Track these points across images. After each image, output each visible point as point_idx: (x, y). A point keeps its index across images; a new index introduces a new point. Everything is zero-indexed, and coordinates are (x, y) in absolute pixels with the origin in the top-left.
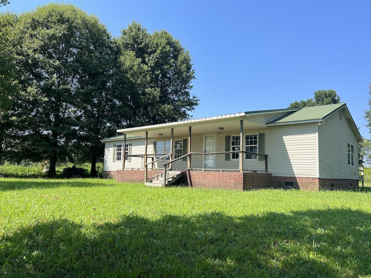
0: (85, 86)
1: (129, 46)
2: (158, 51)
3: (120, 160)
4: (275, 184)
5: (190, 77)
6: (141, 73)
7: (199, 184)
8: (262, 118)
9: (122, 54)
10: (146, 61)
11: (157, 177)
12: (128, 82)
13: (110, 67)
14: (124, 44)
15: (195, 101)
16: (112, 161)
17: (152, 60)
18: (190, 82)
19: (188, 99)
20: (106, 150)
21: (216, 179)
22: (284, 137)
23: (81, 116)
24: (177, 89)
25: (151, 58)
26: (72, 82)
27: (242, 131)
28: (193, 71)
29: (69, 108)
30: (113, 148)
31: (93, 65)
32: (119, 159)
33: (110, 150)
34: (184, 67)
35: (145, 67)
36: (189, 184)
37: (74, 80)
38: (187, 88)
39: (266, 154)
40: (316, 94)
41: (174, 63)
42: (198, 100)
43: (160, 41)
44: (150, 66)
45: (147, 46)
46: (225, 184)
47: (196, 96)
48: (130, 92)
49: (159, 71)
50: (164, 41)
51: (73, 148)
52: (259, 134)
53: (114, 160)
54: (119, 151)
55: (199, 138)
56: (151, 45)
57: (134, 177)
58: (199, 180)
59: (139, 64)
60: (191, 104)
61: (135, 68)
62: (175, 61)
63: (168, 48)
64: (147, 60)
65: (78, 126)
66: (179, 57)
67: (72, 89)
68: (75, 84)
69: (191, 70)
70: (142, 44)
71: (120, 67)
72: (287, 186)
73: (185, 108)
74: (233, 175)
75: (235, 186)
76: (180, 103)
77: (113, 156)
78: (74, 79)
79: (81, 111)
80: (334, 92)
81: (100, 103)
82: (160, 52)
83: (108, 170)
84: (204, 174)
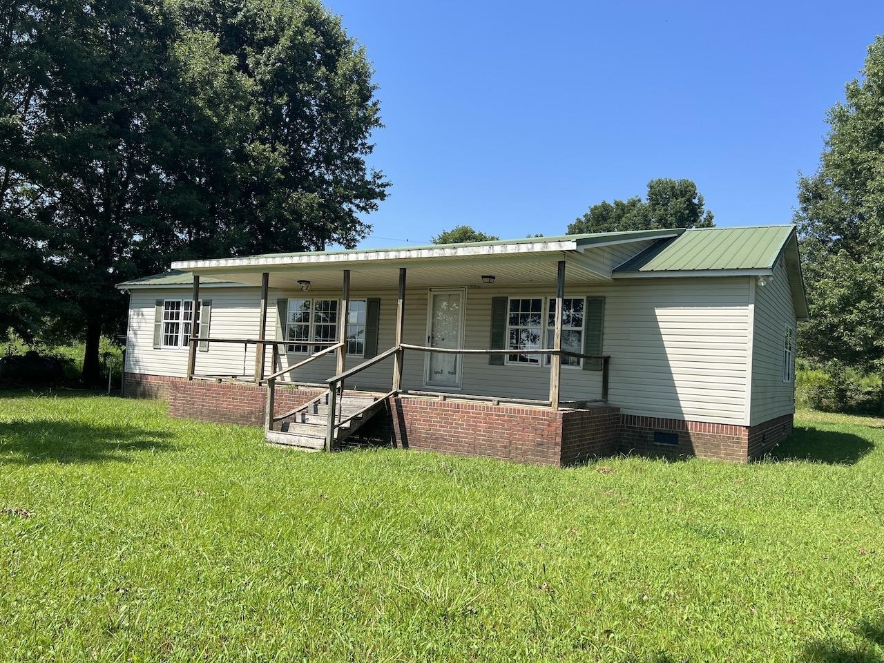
0: (65, 122)
1: (200, 18)
2: (284, 41)
3: (176, 344)
4: (628, 435)
5: (368, 122)
6: (233, 98)
7: (427, 438)
8: (606, 255)
9: (179, 36)
10: (248, 65)
11: (303, 415)
12: (199, 122)
13: (143, 74)
14: (185, 9)
15: (379, 186)
16: (152, 345)
17: (266, 65)
18: (367, 135)
19: (361, 181)
20: (132, 313)
21: (479, 427)
22: (658, 312)
23: (53, 208)
24: (330, 150)
25: (263, 58)
26: (27, 108)
27: (561, 293)
28: (375, 104)
29: (16, 182)
30: (154, 309)
31: (91, 61)
32: (171, 341)
33: (144, 313)
34: (351, 93)
35: (247, 83)
36: (398, 436)
37: (31, 102)
38: (356, 150)
39: (605, 354)
40: (651, 187)
41: (326, 79)
42: (388, 185)
43: (287, 12)
44: (260, 80)
45: (250, 22)
46: (506, 442)
47: (382, 174)
48: (202, 149)
49: (285, 98)
50: (300, 16)
51: (31, 305)
52: (587, 297)
53: (156, 343)
54: (172, 318)
55: (417, 297)
56: (264, 23)
57: (224, 406)
58: (429, 425)
59: (231, 73)
60: (369, 194)
61: (219, 83)
62: (331, 72)
63: (310, 36)
64: (250, 62)
65: (43, 240)
66: (339, 64)
67: (25, 128)
68: (36, 112)
69: (370, 103)
70: (237, 15)
71: (173, 75)
72: (659, 443)
73: (352, 203)
74: (533, 418)
75: (539, 451)
76: (342, 189)
77: (153, 333)
78: (32, 98)
79: (52, 194)
80: (693, 186)
81: (112, 174)
82: (289, 43)
83: (137, 372)
84: (444, 410)
